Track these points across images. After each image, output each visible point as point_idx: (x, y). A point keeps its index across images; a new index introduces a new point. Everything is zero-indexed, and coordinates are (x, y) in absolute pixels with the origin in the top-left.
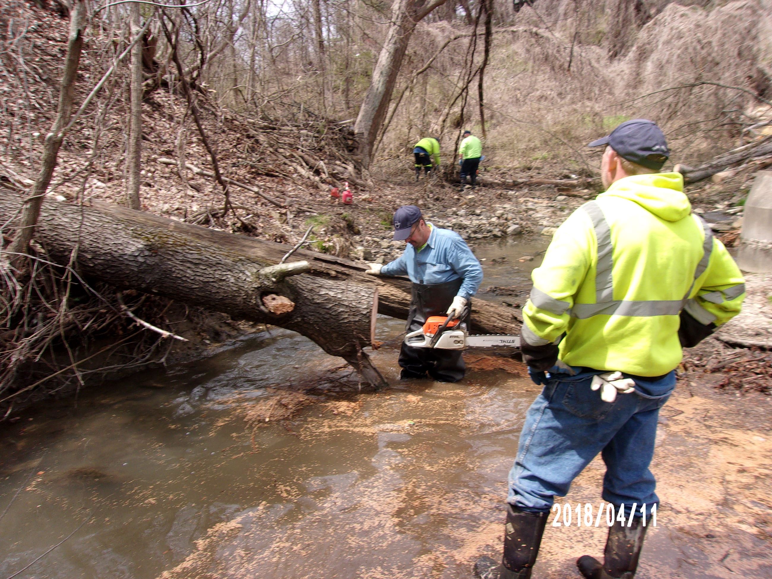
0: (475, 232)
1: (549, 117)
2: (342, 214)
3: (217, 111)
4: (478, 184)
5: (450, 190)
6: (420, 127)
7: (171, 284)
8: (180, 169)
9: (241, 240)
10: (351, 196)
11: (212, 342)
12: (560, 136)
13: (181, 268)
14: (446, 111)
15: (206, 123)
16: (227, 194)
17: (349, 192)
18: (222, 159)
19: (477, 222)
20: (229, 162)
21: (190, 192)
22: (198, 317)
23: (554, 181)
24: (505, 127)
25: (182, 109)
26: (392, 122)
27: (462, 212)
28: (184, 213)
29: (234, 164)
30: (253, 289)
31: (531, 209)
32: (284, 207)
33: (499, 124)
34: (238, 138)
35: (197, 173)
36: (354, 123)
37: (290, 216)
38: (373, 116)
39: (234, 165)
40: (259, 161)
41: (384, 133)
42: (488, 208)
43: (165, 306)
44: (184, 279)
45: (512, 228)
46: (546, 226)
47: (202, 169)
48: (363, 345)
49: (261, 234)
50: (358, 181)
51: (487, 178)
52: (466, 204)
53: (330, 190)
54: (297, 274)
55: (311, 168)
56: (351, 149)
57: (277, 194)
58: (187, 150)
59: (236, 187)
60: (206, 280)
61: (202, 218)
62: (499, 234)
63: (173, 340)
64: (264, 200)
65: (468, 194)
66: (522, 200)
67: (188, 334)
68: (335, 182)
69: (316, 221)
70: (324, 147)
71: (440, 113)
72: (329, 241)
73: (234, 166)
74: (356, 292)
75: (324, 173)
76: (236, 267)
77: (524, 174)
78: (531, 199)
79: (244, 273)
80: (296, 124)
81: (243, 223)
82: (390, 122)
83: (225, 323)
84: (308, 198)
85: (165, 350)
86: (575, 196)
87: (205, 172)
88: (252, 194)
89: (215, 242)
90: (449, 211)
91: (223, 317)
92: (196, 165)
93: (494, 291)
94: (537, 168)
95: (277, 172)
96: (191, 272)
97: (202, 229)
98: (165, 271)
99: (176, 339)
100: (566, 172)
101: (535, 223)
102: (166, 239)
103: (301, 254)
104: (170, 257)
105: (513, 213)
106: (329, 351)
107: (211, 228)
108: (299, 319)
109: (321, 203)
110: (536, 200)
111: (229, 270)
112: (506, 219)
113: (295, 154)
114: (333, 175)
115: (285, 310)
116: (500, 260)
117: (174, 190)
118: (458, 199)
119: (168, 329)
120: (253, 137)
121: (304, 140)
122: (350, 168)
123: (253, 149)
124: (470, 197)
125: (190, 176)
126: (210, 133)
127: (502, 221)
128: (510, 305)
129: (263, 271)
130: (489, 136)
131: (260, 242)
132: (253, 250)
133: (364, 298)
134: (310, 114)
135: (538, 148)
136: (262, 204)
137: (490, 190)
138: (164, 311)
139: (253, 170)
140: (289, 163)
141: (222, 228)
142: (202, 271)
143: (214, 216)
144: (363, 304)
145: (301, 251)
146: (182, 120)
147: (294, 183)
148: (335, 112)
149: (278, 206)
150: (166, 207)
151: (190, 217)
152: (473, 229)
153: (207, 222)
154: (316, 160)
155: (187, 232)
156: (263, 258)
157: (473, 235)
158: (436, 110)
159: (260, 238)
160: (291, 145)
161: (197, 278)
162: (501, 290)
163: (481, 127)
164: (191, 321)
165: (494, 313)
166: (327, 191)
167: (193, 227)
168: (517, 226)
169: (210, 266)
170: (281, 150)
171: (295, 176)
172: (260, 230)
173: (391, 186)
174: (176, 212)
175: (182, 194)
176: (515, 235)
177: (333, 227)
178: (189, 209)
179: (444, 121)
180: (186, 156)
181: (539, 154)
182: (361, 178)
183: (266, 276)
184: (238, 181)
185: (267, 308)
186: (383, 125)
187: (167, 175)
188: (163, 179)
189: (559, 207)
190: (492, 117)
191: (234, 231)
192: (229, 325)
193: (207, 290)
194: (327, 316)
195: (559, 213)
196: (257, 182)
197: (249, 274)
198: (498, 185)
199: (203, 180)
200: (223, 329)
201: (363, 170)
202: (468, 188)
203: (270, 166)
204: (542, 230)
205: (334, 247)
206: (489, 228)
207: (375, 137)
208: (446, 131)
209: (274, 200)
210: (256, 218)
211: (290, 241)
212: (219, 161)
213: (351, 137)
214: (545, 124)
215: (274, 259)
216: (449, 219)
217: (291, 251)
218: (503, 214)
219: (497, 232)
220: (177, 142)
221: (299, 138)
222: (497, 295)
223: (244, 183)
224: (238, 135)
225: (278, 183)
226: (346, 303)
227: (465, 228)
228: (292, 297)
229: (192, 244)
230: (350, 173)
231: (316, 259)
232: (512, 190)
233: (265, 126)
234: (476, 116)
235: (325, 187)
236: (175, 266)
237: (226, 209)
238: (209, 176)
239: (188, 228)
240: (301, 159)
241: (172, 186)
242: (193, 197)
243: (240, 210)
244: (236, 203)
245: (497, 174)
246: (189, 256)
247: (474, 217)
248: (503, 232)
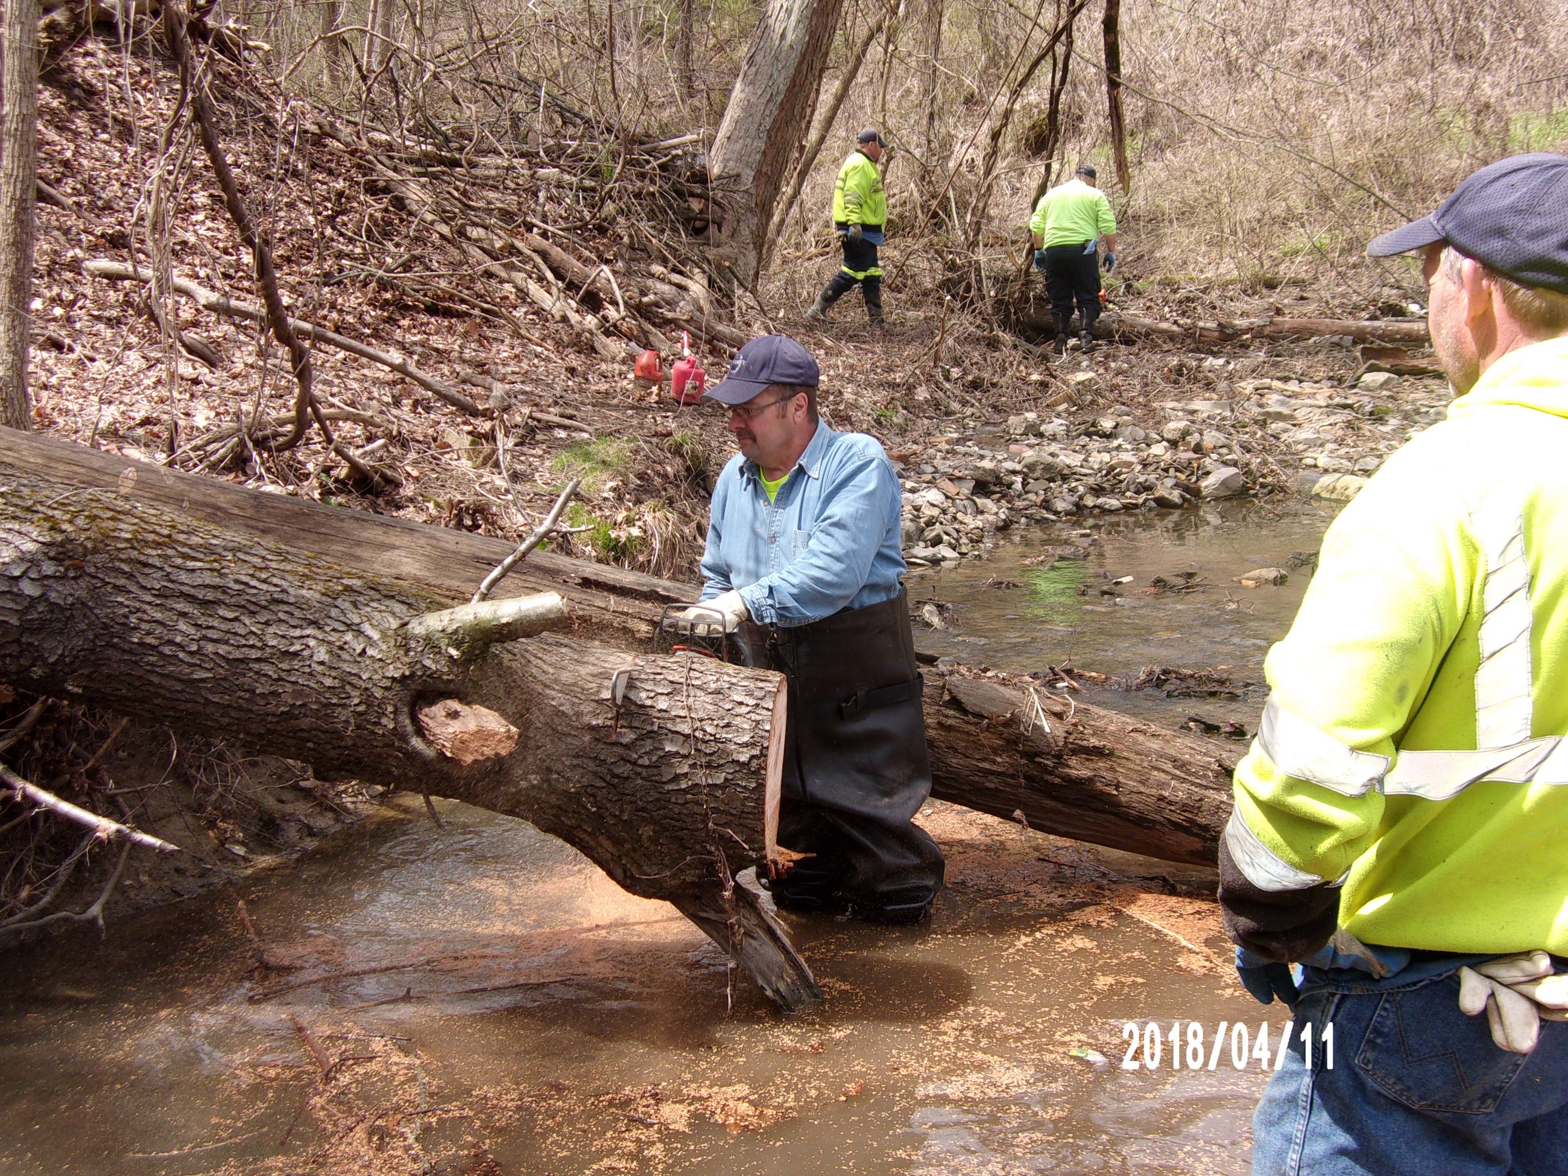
0: (1098, 491)
1: (1333, 121)
2: (670, 434)
3: (272, 108)
4: (1108, 335)
5: (1018, 355)
6: (917, 153)
7: (123, 668)
8: (155, 293)
9: (349, 525)
10: (699, 377)
11: (251, 851)
12: (1369, 179)
13: (158, 616)
14: (1002, 102)
15: (237, 146)
16: (304, 374)
17: (692, 364)
18: (288, 260)
19: (1106, 457)
20: (310, 268)
21: (185, 369)
22: (209, 768)
23: (1350, 323)
24: (1190, 152)
25: (163, 104)
26: (828, 142)
27: (1056, 426)
28: (165, 435)
29: (328, 275)
30: (387, 683)
31: (1279, 417)
32: (487, 415)
33: (1171, 142)
34: (340, 194)
35: (209, 307)
36: (709, 142)
37: (505, 443)
38: (768, 123)
39: (327, 279)
40: (407, 267)
41: (802, 175)
42: (1139, 412)
43: (102, 735)
44: (167, 650)
45: (1217, 477)
46: (1326, 471)
47: (225, 294)
48: (739, 863)
49: (411, 500)
50: (722, 328)
51: (1135, 313)
52: (1069, 399)
53: (632, 358)
54: (528, 636)
55: (572, 287)
56: (698, 228)
57: (466, 371)
58: (179, 232)
59: (332, 349)
60: (237, 654)
61: (221, 450)
62: (1175, 496)
63: (128, 845)
64: (420, 392)
65: (1076, 367)
66: (1248, 386)
67: (177, 825)
68: (646, 333)
69: (587, 456)
70: (613, 221)
71: (980, 110)
72: (629, 522)
73: (326, 284)
74: (718, 692)
75: (614, 303)
76: (334, 612)
77: (1256, 301)
78: (1277, 384)
79: (360, 633)
80: (525, 148)
81: (354, 466)
82: (822, 139)
83: (296, 788)
84: (562, 382)
85: (104, 875)
86: (1419, 373)
87: (234, 303)
88: (383, 372)
89: (264, 532)
90: (1015, 423)
91: (288, 769)
92: (208, 282)
93: (1159, 683)
94: (1296, 283)
95: (463, 301)
96: (192, 630)
97: (223, 489)
98: (105, 626)
99: (138, 845)
100: (1389, 295)
101: (1292, 460)
102: (111, 524)
103: (539, 568)
104: (122, 582)
105: (1218, 428)
106: (631, 884)
107: (251, 484)
108: (535, 779)
109: (603, 400)
110: (1293, 386)
111: (314, 623)
112: (1198, 449)
113: (519, 244)
114: (641, 310)
115: (488, 752)
116: (1181, 582)
117: (134, 359)
118: (1044, 385)
119: (112, 810)
120: (386, 190)
121: (550, 199)
122: (697, 287)
123: (383, 231)
124: (1081, 376)
125: (187, 314)
126: (250, 179)
127: (1184, 455)
128: (1210, 729)
129: (417, 628)
130: (1140, 180)
131: (409, 529)
132: (388, 555)
133: (744, 710)
134: (568, 116)
135: (1298, 218)
136: (416, 403)
137: (1146, 355)
138: (101, 751)
139: (388, 296)
140: (503, 274)
141: (286, 482)
142: (225, 626)
143: (261, 444)
144: (739, 730)
145: (541, 557)
146: (161, 141)
147: (516, 334)
148: (647, 104)
149: (468, 411)
150: (109, 414)
151: (185, 447)
152: (1091, 481)
153: (239, 463)
154: (586, 261)
155: (177, 500)
156: (417, 580)
157: (1090, 501)
158: (970, 100)
159: (409, 512)
160: (506, 215)
161: (210, 648)
162: (1182, 678)
163: (1111, 153)
164: (187, 782)
165: (1161, 756)
166: (623, 362)
167: (194, 483)
168: (1233, 471)
169: (251, 609)
170: (475, 233)
171: (519, 313)
172: (408, 490)
173: (828, 343)
174: (140, 431)
175: (160, 371)
176: (1228, 498)
177: (641, 476)
178: (182, 423)
179: (995, 136)
180: (174, 252)
181: (1298, 238)
182: (731, 319)
183: (430, 642)
184: (337, 330)
185: (430, 743)
186: (802, 148)
187: (114, 313)
188: (101, 327)
189: (1368, 409)
190: (1148, 120)
191: (326, 493)
192: (307, 794)
193: (240, 686)
194: (624, 769)
195: (1367, 427)
196: (398, 334)
197: (375, 635)
198: (1171, 337)
199: (227, 328)
200: (289, 808)
201: (739, 292)
202: (1075, 349)
203: (443, 284)
204: (1314, 482)
205: (644, 542)
206: (1141, 479)
207: (777, 189)
208: (1001, 165)
209: (453, 391)
210: (396, 451)
211: (505, 522)
212: (279, 267)
213: (698, 189)
214: (1319, 140)
215: (454, 583)
216: (1013, 448)
217: (509, 560)
218: (1185, 433)
219: (1167, 489)
220: (146, 207)
221: (535, 195)
222: (1169, 695)
223: (360, 337)
224: (340, 184)
225: (466, 335)
226: (685, 728)
227: (1065, 478)
228: (511, 709)
229: (195, 540)
230: (695, 302)
231: (587, 583)
232: (1215, 355)
233: (426, 154)
234: (1096, 121)
235: (616, 347)
236: (138, 610)
237: (301, 423)
238: (246, 315)
239: (181, 486)
240: (538, 260)
241: (128, 347)
242: (196, 382)
243: (346, 426)
244: (335, 400)
245: (1166, 301)
246: (183, 577)
247: (1095, 444)
248: (1187, 489)
